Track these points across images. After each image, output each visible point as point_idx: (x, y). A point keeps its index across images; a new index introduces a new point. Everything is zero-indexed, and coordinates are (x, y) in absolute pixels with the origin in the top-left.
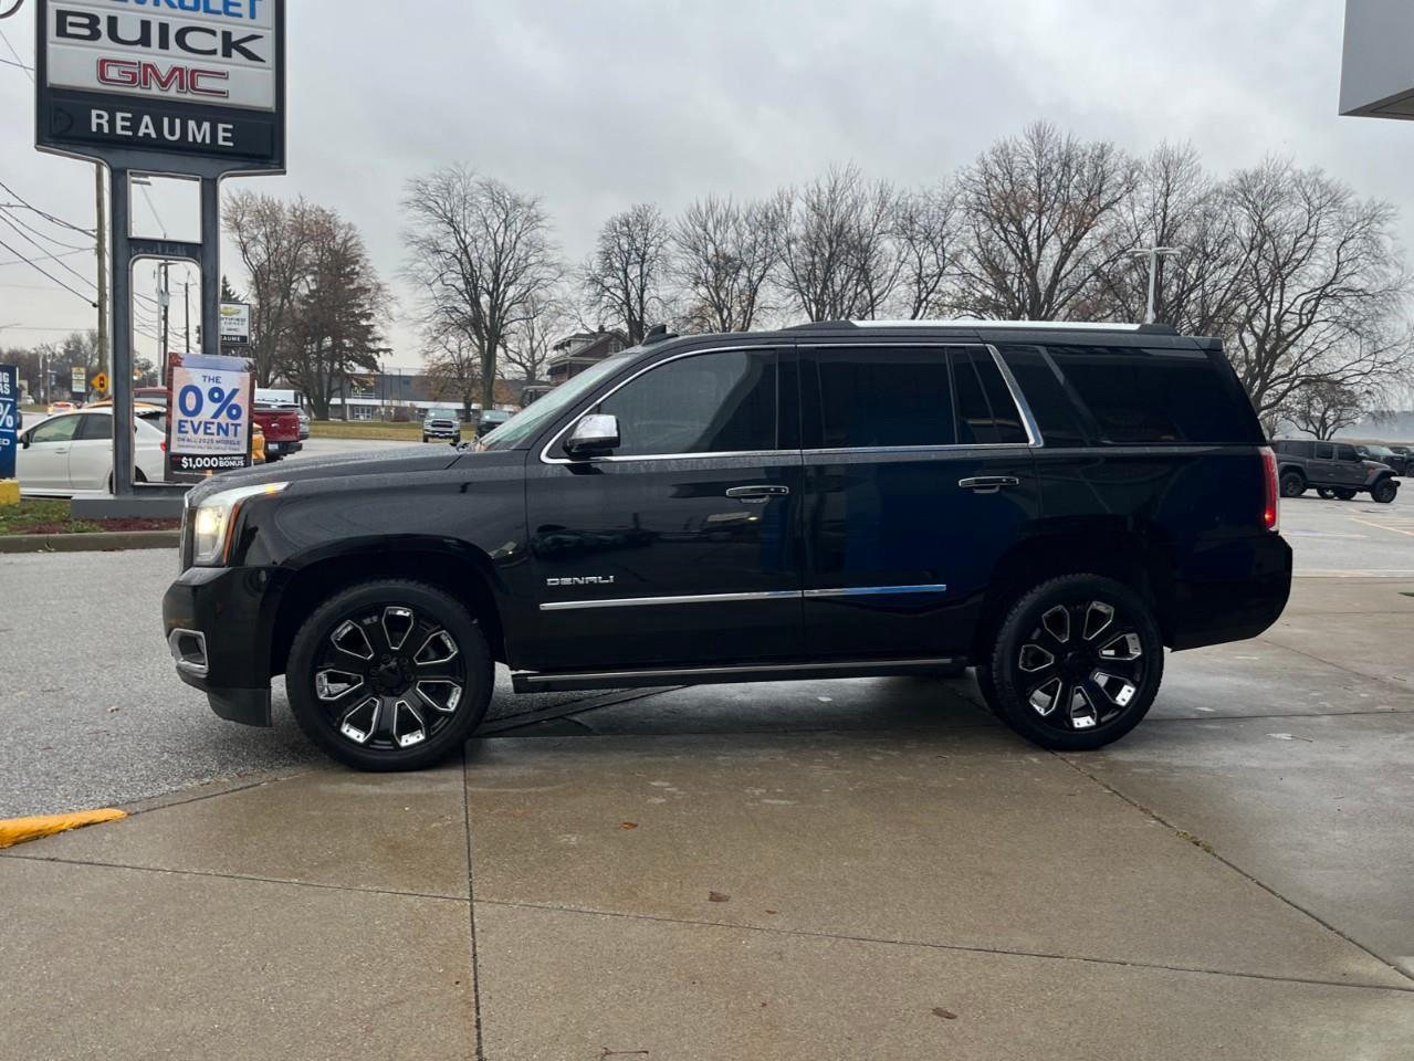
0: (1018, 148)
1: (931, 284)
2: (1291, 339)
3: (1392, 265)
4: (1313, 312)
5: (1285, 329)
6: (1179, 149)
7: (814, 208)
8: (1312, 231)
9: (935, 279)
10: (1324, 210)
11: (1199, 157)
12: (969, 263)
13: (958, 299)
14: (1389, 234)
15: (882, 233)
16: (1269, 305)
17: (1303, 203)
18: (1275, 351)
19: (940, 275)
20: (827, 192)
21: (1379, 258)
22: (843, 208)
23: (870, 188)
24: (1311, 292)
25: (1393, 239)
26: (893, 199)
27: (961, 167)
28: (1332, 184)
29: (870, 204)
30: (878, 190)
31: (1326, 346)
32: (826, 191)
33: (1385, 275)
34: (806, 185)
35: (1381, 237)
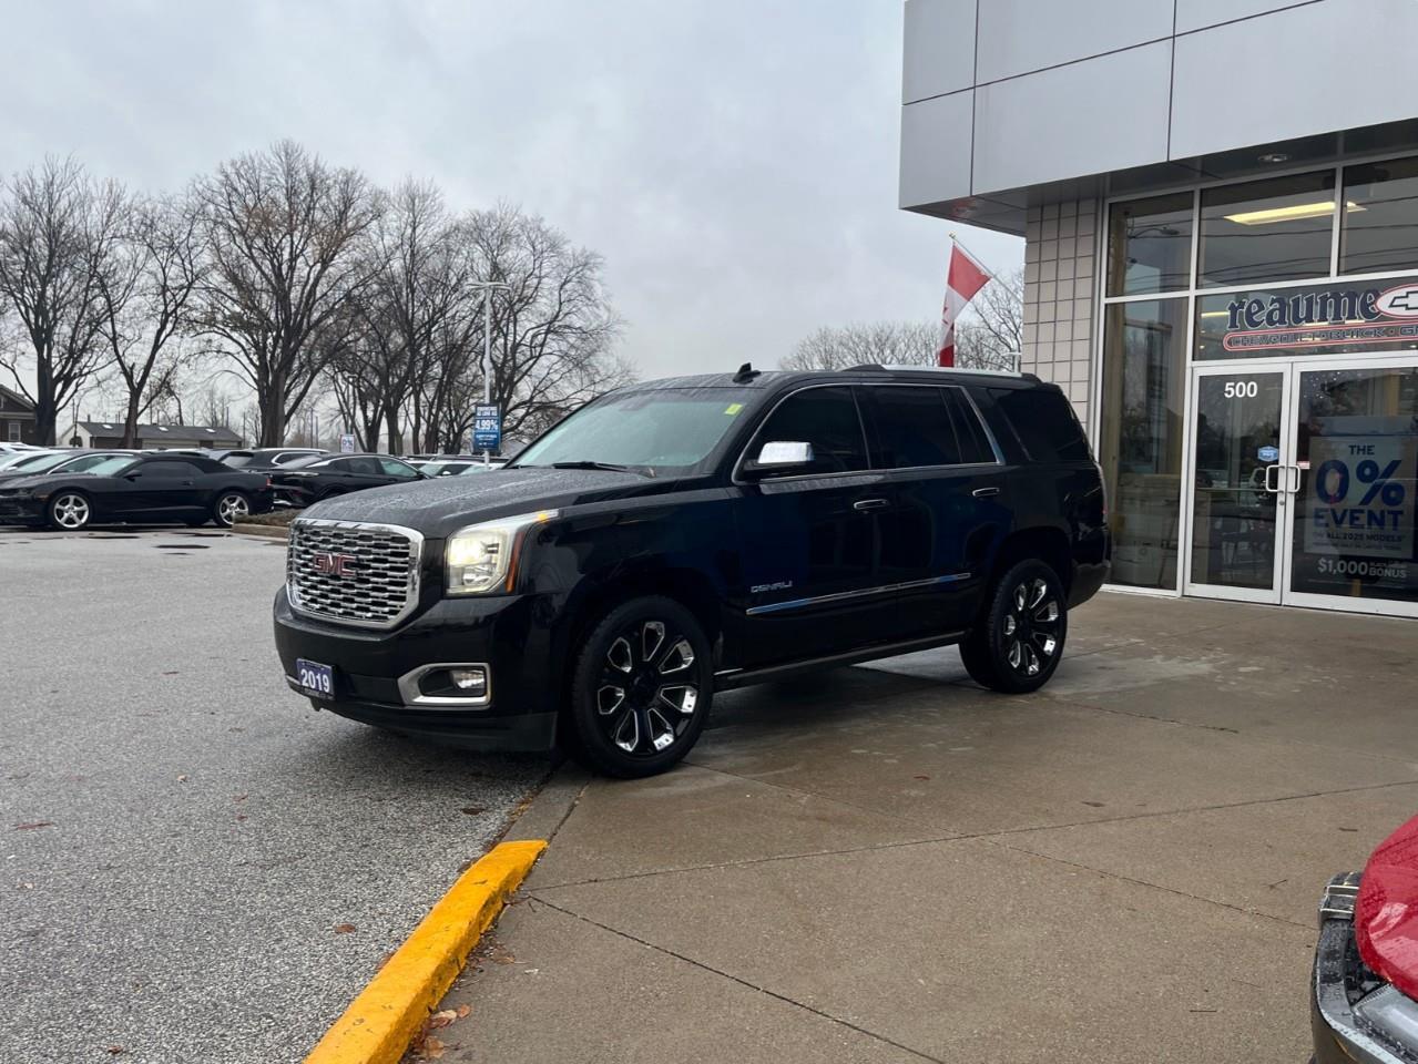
0: (265, 162)
1: (179, 298)
2: (525, 367)
3: (601, 307)
4: (542, 345)
5: (520, 358)
6: (423, 184)
7: (25, 201)
8: (537, 272)
9: (185, 290)
10: (545, 254)
11: (442, 195)
12: (216, 279)
13: (206, 313)
14: (598, 280)
15: (114, 236)
16: (506, 336)
17: (529, 246)
18: (513, 377)
19: (189, 287)
20: (42, 186)
21: (589, 300)
22: (63, 204)
23: (96, 185)
24: (538, 327)
25: (602, 285)
26: (126, 201)
27: (199, 176)
28: (551, 231)
29: (97, 203)
30: (107, 190)
31: (559, 376)
32: (41, 183)
33: (598, 316)
34: (15, 175)
35: (593, 282)
